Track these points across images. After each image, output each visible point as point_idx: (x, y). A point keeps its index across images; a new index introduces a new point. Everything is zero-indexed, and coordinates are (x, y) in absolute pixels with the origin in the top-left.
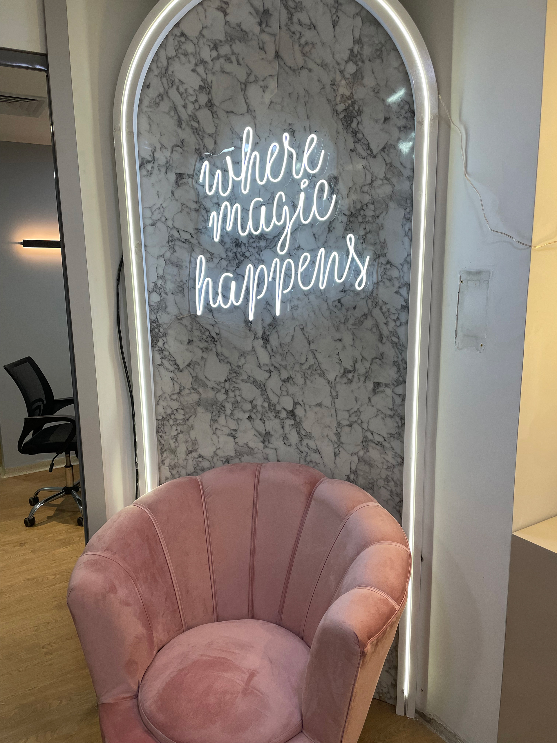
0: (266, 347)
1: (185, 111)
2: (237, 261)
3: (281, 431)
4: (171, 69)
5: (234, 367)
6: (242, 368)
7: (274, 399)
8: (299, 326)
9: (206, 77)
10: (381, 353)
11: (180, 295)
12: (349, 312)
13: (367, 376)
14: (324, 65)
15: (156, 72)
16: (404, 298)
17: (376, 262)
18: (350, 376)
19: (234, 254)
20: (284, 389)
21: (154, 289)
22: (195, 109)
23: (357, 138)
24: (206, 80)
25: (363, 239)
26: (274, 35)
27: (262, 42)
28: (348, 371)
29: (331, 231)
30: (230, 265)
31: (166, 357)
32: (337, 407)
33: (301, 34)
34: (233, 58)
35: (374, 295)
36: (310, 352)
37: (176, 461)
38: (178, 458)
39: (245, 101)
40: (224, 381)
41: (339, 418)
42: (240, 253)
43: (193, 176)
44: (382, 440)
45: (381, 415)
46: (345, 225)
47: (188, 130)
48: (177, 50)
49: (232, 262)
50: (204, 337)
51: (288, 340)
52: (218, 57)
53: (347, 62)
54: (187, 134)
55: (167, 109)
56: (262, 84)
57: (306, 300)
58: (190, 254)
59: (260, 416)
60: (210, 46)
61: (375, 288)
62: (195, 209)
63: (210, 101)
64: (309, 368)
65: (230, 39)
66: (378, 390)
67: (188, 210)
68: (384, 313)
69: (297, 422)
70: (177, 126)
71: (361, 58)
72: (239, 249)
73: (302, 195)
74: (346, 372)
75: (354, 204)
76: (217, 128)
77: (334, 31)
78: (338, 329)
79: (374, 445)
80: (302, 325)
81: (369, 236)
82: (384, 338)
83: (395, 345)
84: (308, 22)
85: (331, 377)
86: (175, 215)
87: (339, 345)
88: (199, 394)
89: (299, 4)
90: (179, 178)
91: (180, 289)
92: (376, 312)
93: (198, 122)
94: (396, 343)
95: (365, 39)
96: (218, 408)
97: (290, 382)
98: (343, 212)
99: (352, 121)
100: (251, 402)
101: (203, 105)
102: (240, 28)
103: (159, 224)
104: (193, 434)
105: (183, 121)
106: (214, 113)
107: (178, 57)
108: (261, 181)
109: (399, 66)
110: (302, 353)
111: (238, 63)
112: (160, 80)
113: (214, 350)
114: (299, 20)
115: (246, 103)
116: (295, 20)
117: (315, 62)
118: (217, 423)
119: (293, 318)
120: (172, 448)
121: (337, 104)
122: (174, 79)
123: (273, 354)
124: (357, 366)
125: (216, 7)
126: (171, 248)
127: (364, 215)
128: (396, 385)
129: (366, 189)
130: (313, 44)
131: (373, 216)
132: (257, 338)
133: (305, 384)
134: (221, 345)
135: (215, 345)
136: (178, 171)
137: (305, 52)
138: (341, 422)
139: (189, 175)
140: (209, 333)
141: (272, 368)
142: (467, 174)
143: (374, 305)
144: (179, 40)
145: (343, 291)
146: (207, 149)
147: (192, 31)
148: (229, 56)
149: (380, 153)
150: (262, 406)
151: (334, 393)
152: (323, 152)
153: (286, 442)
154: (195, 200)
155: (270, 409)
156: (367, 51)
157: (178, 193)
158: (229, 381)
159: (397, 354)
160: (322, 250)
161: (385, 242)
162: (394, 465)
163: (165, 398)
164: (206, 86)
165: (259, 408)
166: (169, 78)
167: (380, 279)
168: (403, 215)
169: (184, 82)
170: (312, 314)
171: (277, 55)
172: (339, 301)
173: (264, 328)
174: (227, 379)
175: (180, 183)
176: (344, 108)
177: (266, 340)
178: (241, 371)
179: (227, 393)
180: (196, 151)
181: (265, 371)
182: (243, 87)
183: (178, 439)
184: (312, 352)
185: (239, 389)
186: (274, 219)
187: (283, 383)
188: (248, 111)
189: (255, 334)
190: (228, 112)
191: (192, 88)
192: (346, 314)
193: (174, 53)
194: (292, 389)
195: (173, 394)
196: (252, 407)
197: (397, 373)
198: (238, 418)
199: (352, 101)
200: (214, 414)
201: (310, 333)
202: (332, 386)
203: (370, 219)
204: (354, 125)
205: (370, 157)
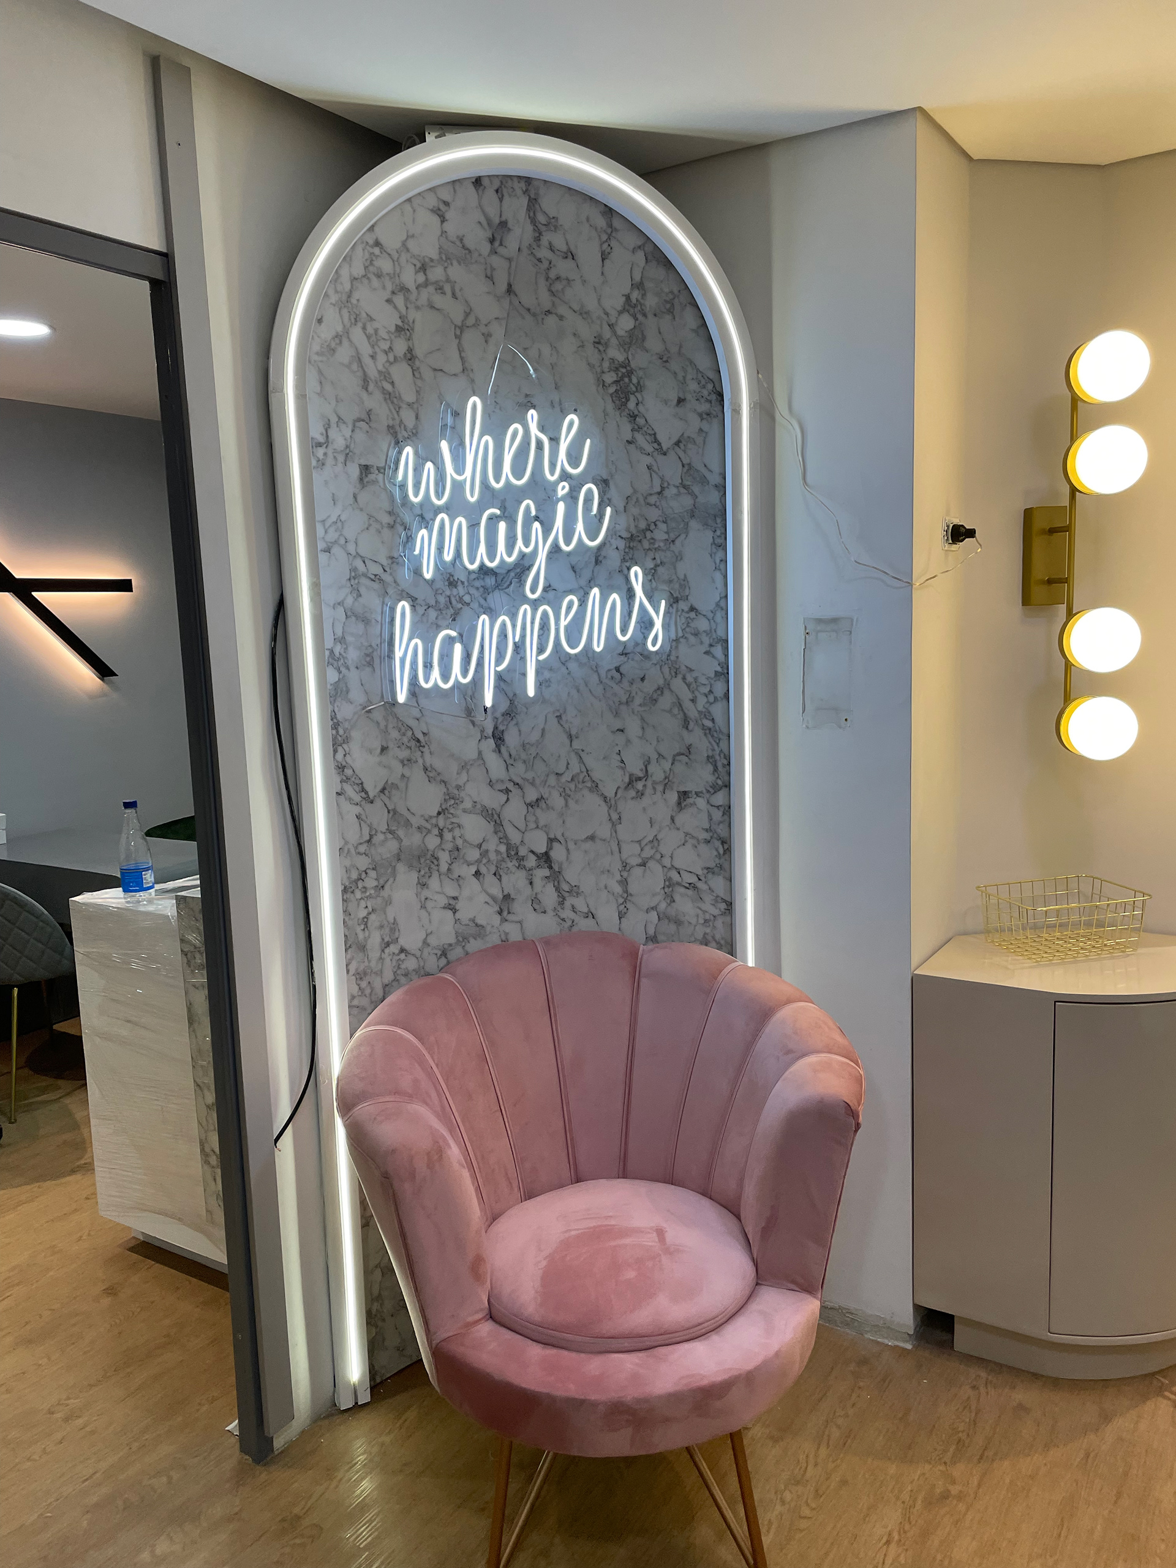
0: (500, 752)
1: (373, 364)
2: (452, 611)
3: (528, 891)
4: (356, 295)
5: (450, 789)
6: (464, 790)
7: (515, 837)
8: (554, 712)
9: (407, 314)
10: (687, 746)
11: (368, 669)
12: (634, 686)
13: (667, 784)
14: (584, 314)
15: (334, 298)
16: (718, 660)
17: (673, 608)
18: (639, 785)
19: (448, 599)
20: (531, 818)
21: (330, 660)
22: (389, 362)
23: (637, 425)
24: (407, 317)
25: (651, 575)
26: (510, 260)
27: (491, 266)
28: (636, 778)
29: (601, 562)
30: (441, 616)
31: (347, 779)
32: (620, 838)
33: (550, 263)
34: (447, 288)
35: (673, 658)
36: (573, 755)
37: (366, 964)
38: (369, 959)
39: (460, 354)
40: (435, 814)
41: (624, 856)
42: (455, 596)
43: (385, 470)
44: (694, 879)
45: (691, 841)
46: (623, 553)
47: (378, 395)
48: (367, 267)
49: (444, 612)
50: (405, 740)
51: (535, 736)
52: (426, 284)
53: (620, 313)
54: (374, 401)
55: (346, 361)
56: (483, 329)
57: (564, 669)
58: (381, 599)
59: (493, 869)
60: (415, 265)
61: (674, 647)
62: (389, 524)
63: (410, 350)
64: (572, 780)
65: (446, 258)
66: (685, 803)
67: (378, 526)
68: (689, 685)
69: (555, 872)
70: (361, 388)
71: (643, 310)
72: (455, 591)
73: (561, 507)
74: (633, 780)
75: (636, 521)
76: (419, 394)
77: (603, 266)
78: (617, 713)
79: (682, 890)
80: (558, 711)
81: (660, 570)
82: (691, 722)
83: (708, 732)
84: (564, 248)
85: (610, 792)
86: (358, 533)
87: (620, 738)
88: (400, 840)
89: (553, 220)
90: (364, 473)
91: (368, 659)
92: (677, 684)
93: (392, 383)
94: (710, 729)
95: (648, 285)
96: (428, 861)
97: (540, 805)
98: (619, 534)
99: (628, 400)
100: (480, 846)
101: (400, 357)
102: (461, 243)
103: (336, 550)
104: (391, 913)
105: (371, 380)
106: (415, 370)
107: (368, 278)
108: (498, 481)
109: (698, 327)
110: (559, 756)
111: (454, 296)
112: (338, 311)
113: (420, 761)
114: (550, 243)
115: (462, 358)
116: (545, 241)
117: (570, 307)
118: (427, 888)
119: (544, 701)
120: (359, 940)
121: (603, 372)
122: (360, 312)
123: (512, 762)
124: (651, 769)
125: (431, 207)
126: (354, 589)
127: (653, 539)
128: (712, 793)
129: (653, 499)
130: (569, 280)
131: (665, 540)
132: (486, 738)
133: (567, 805)
134: (430, 752)
135: (422, 752)
136: (363, 462)
137: (553, 289)
138: (628, 861)
139: (378, 469)
140: (411, 733)
141: (510, 786)
142: (807, 485)
143: (673, 674)
144: (371, 251)
145: (624, 654)
146: (405, 426)
147: (392, 242)
148: (441, 284)
149: (673, 449)
150: (497, 852)
151: (615, 817)
152: (588, 441)
153: (537, 907)
154: (388, 510)
155: (509, 855)
156: (651, 302)
157: (364, 497)
158: (444, 814)
159: (711, 745)
160: (595, 591)
161: (685, 579)
162: (715, 917)
163: (349, 851)
164: (406, 327)
165: (493, 856)
166: (352, 309)
167: (680, 634)
168: (711, 540)
169: (374, 318)
170: (574, 692)
171: (510, 290)
172: (618, 669)
173: (496, 720)
174: (440, 810)
175: (366, 480)
176: (615, 379)
177: (500, 739)
178: (462, 794)
179: (441, 836)
180: (388, 429)
181: (499, 790)
182: (458, 333)
183: (369, 924)
184: (577, 753)
185: (459, 826)
186: (520, 543)
187: (530, 807)
188: (463, 370)
189: (482, 731)
190: (435, 370)
191: (385, 328)
192: (629, 689)
193: (362, 272)
194: (543, 817)
195: (361, 844)
196: (481, 855)
197: (713, 774)
198: (459, 876)
199: (627, 371)
200: (422, 872)
201: (571, 723)
202: (611, 805)
203: (662, 544)
204: (631, 405)
205: (658, 454)
